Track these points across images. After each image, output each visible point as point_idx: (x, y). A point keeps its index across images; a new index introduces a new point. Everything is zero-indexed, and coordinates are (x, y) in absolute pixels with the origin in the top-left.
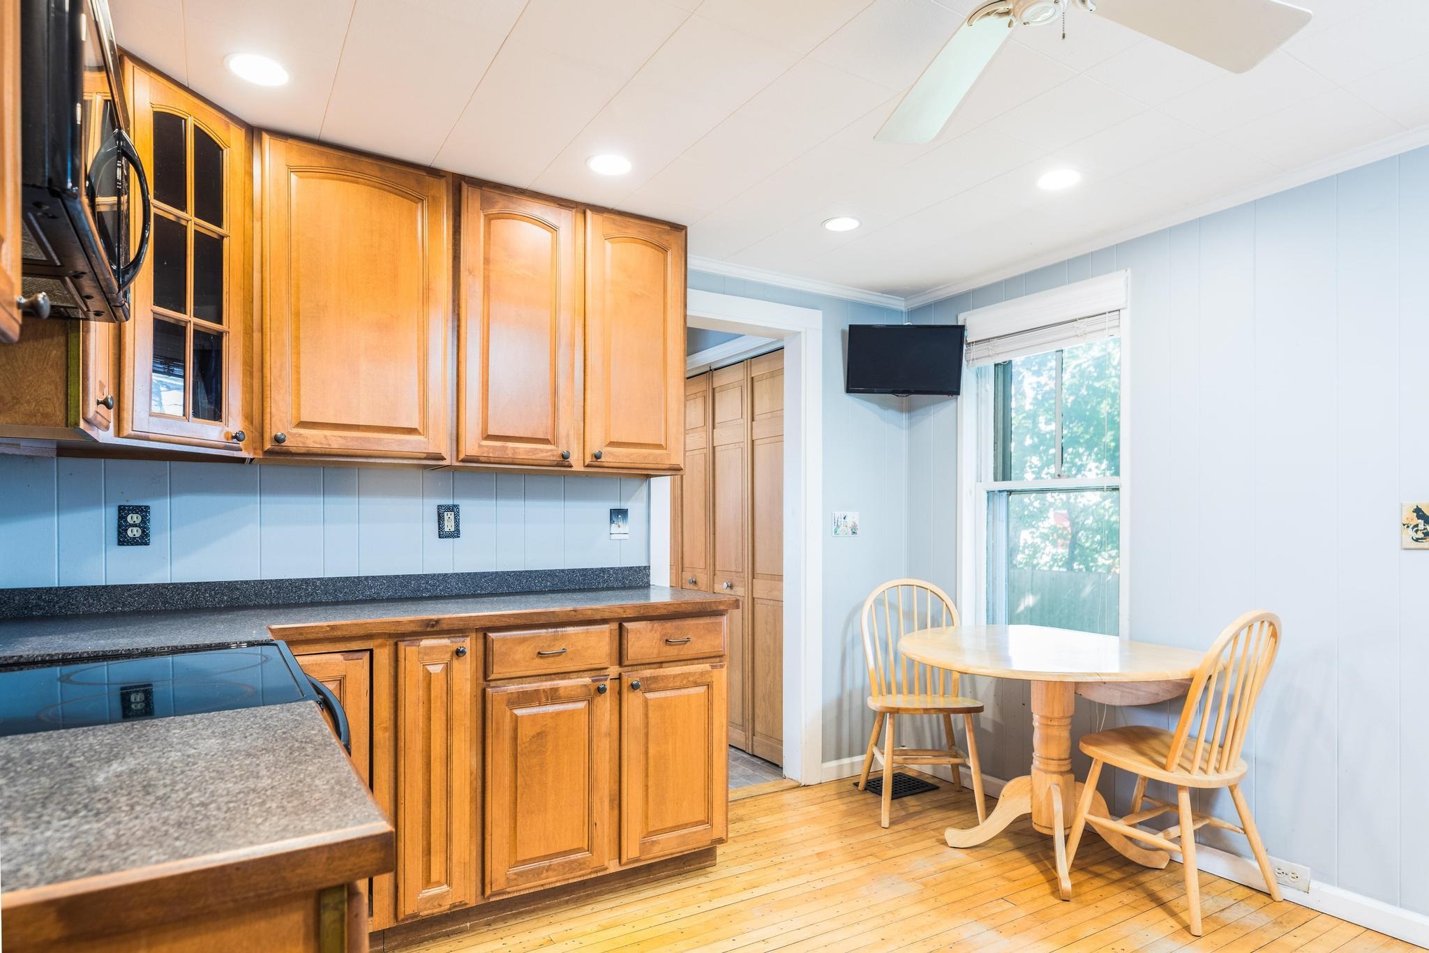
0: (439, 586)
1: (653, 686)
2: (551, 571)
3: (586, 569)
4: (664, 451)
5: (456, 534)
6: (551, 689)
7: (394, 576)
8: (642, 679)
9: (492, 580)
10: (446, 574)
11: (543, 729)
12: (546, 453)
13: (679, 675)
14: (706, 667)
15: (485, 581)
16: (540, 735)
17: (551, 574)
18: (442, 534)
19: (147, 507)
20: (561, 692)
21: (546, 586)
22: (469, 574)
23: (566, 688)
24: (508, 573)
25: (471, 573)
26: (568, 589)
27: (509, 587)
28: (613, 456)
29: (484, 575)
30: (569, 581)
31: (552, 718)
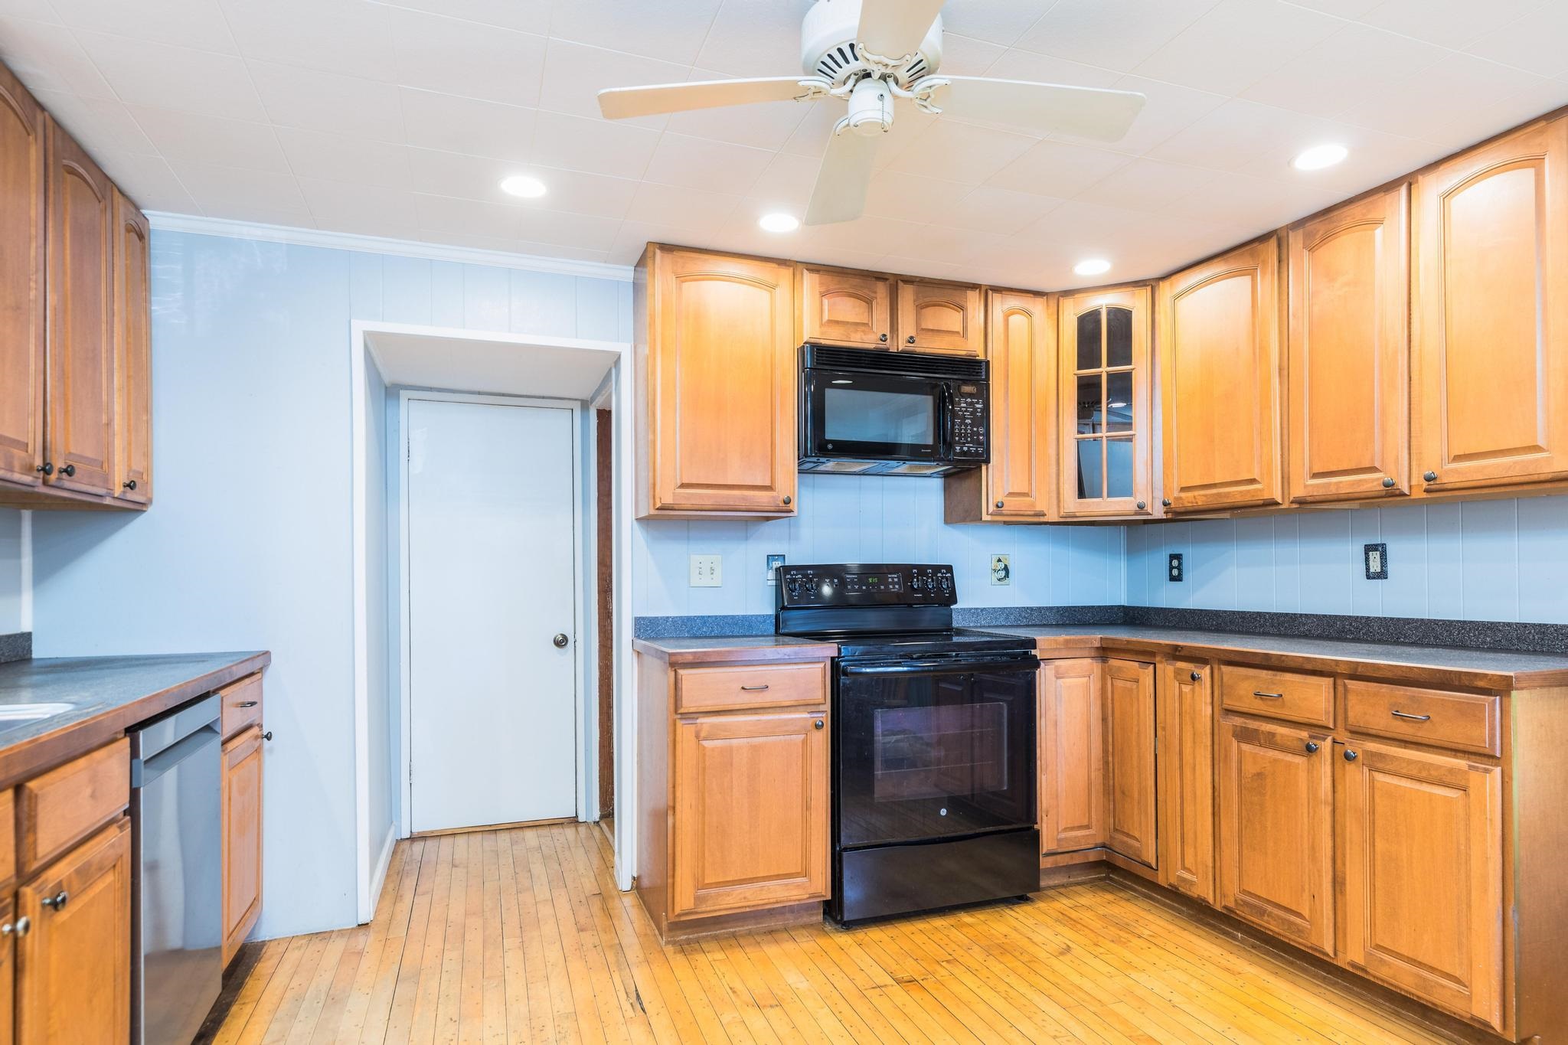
0: (1362, 629)
1: (1380, 765)
2: (1492, 623)
3: (1546, 625)
4: (1544, 455)
5: (1382, 575)
6: (1269, 733)
7: (1323, 615)
8: (1365, 752)
9: (1416, 628)
10: (1369, 617)
11: (1263, 770)
12: (1370, 483)
13: (1416, 762)
14: (1461, 763)
15: (1409, 629)
16: (1260, 775)
17: (1492, 627)
18: (1369, 576)
19: (1181, 555)
20: (1278, 738)
21: (1484, 642)
22: (1392, 619)
23: (1282, 736)
24: (1436, 622)
25: (1393, 619)
26: (1517, 649)
27: (1436, 638)
28: (1457, 474)
29: (1407, 621)
30: (1518, 638)
31: (1270, 762)
